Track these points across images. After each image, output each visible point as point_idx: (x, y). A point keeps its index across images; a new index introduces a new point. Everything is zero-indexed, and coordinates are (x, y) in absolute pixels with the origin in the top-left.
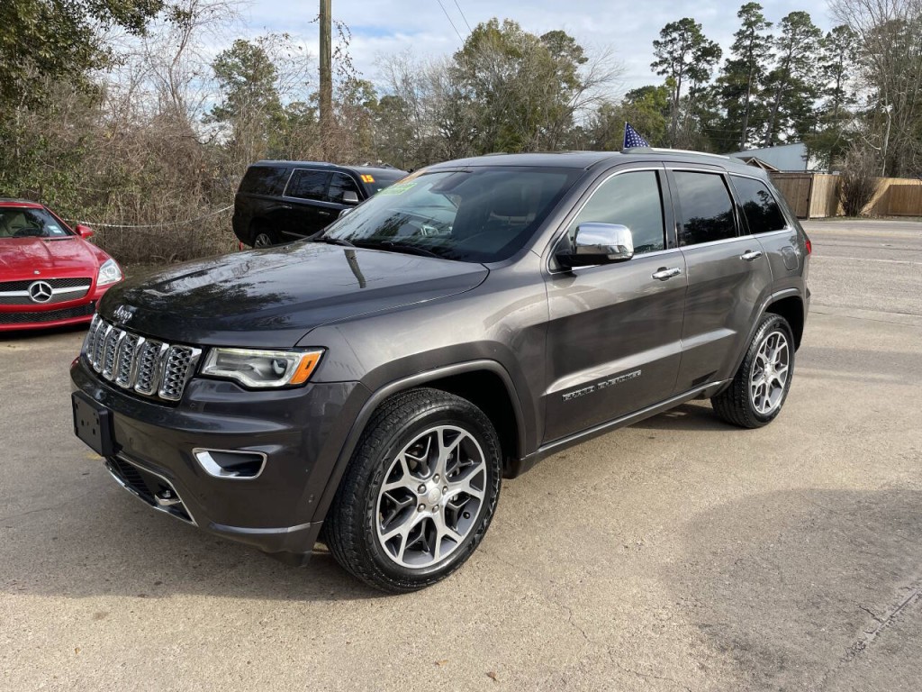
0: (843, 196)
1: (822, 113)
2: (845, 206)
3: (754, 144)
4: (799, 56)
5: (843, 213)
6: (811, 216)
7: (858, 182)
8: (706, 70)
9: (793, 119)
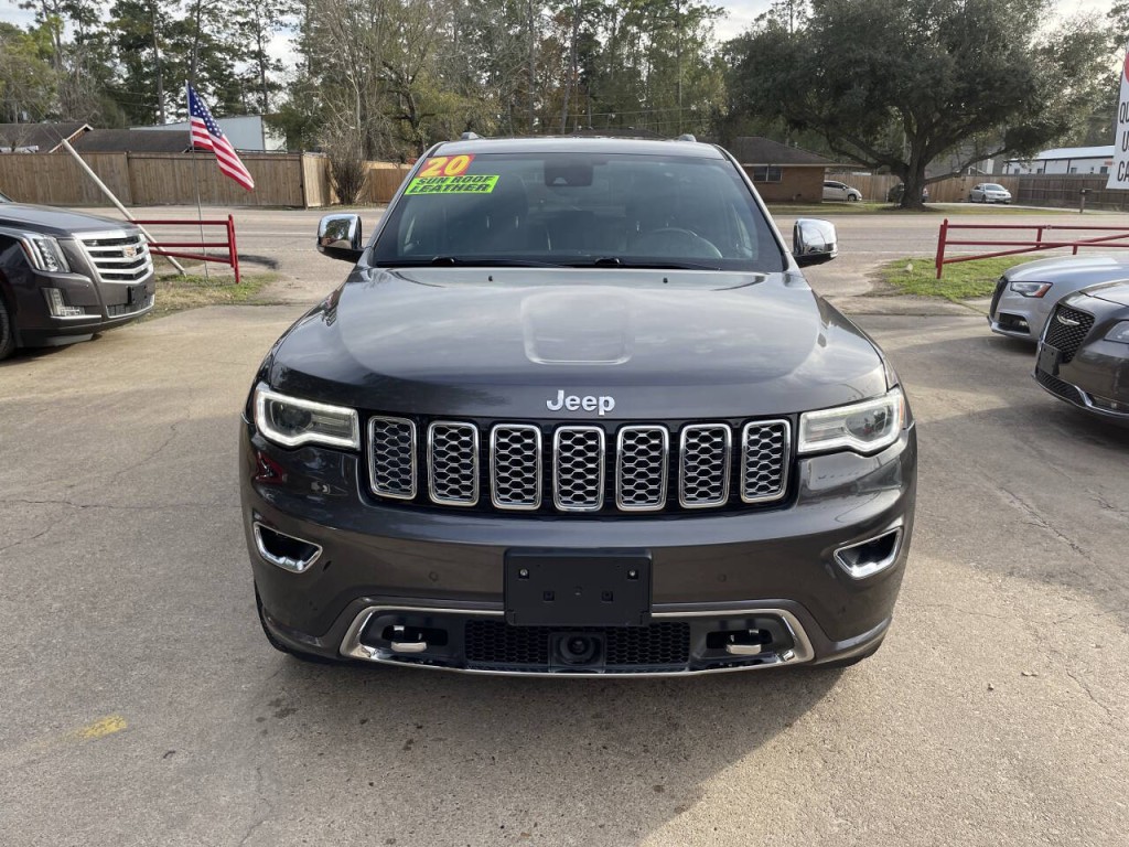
0: (334, 182)
1: (248, 80)
2: (339, 193)
3: (172, 114)
4: (211, 6)
5: (338, 201)
6: (309, 205)
7: (347, 164)
8: (92, 10)
9: (213, 85)
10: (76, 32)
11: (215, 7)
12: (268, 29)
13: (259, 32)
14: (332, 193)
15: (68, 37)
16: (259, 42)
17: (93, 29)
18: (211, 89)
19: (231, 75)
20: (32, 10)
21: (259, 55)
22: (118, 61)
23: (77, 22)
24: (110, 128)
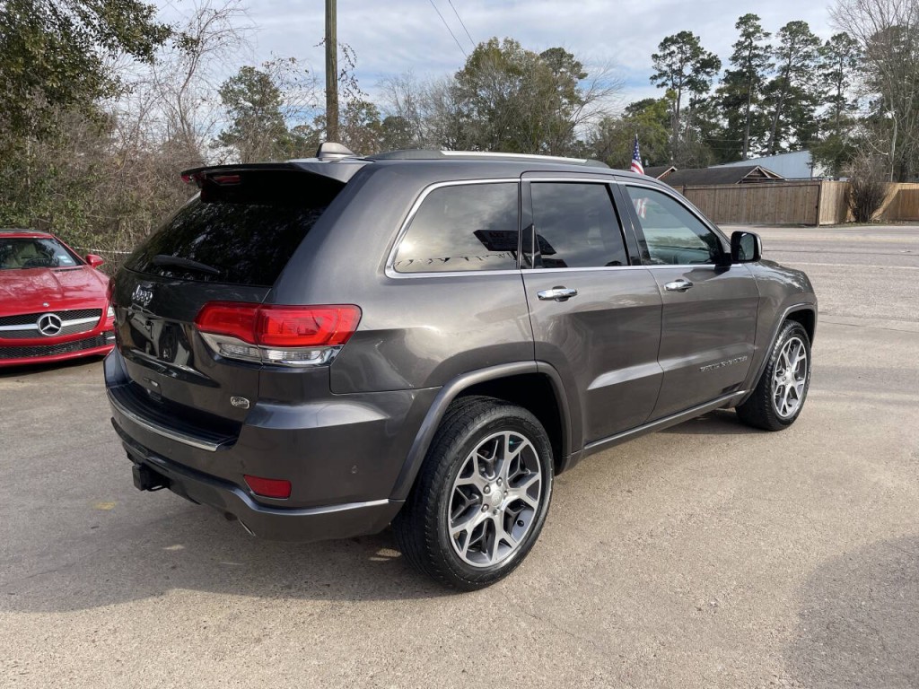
0: (852, 202)
1: (824, 120)
2: (855, 213)
4: (799, 65)
5: (853, 219)
6: (821, 223)
7: (868, 187)
8: (706, 81)
9: (794, 127)
10: (691, 99)
11: (803, 65)
12: (850, 76)
13: (841, 79)
14: (849, 212)
15: (685, 103)
16: (839, 88)
17: (704, 95)
18: (792, 130)
19: (811, 118)
20: (665, 88)
21: (838, 98)
22: (721, 117)
23: (693, 92)
24: (701, 167)
